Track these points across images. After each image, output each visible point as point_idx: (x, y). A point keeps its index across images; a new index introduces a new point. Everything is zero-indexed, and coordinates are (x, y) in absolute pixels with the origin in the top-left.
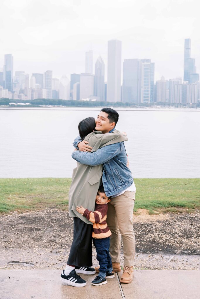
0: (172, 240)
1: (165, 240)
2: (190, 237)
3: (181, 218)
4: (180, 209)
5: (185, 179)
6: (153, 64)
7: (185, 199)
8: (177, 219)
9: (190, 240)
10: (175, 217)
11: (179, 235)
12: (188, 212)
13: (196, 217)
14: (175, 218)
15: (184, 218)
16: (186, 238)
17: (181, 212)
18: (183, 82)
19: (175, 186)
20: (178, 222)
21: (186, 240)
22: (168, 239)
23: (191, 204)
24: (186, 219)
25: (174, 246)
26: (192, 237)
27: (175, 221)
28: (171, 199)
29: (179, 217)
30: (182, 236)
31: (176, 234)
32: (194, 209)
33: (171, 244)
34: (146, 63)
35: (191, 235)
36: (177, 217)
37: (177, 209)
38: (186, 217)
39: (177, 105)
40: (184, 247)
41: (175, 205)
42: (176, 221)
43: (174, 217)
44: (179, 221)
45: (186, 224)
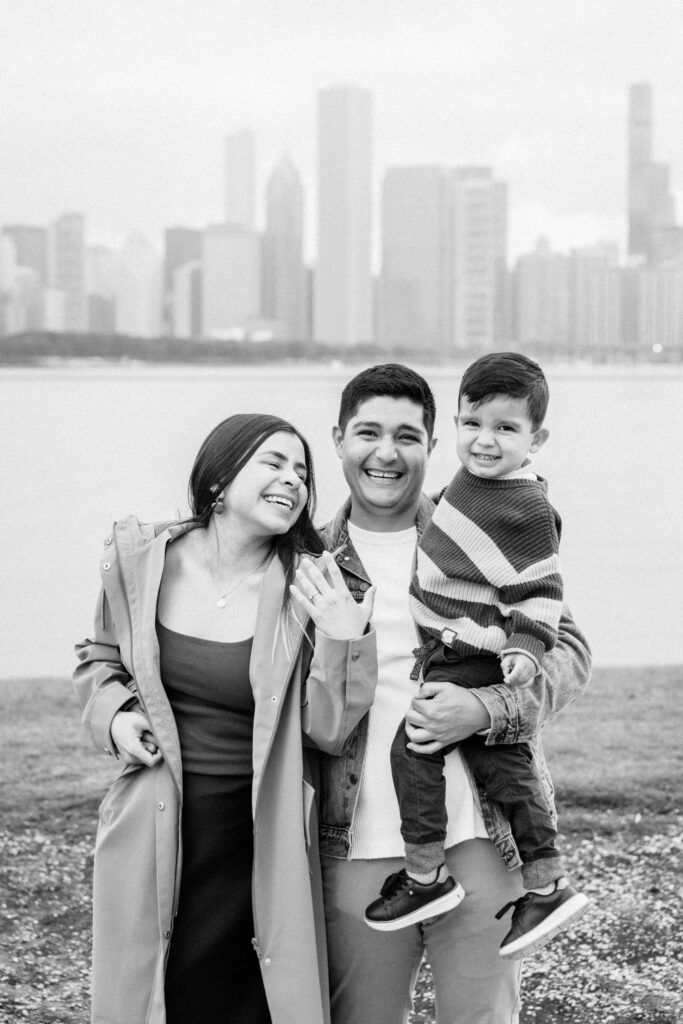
0: (564, 973)
1: (534, 975)
2: (645, 958)
3: (609, 860)
4: (606, 818)
5: (630, 673)
6: (502, 187)
7: (628, 768)
8: (590, 867)
9: (646, 972)
10: (581, 858)
11: (599, 946)
12: (638, 831)
13: (674, 851)
14: (581, 862)
15: (622, 860)
16: (631, 961)
17: (607, 833)
18: (624, 260)
19: (587, 705)
20: (596, 881)
21: (629, 972)
22: (544, 969)
23: (652, 791)
24: (628, 863)
25: (574, 1003)
26: (657, 954)
27: (581, 878)
28: (565, 768)
29: (597, 857)
30: (610, 954)
31: (584, 941)
32: (665, 812)
33: (561, 998)
34: (473, 183)
35: (652, 943)
36: (592, 854)
37: (588, 817)
38: (632, 853)
39: (601, 356)
40: (617, 1010)
41: (580, 798)
42: (586, 874)
43: (575, 858)
44: (598, 876)
45: (629, 890)
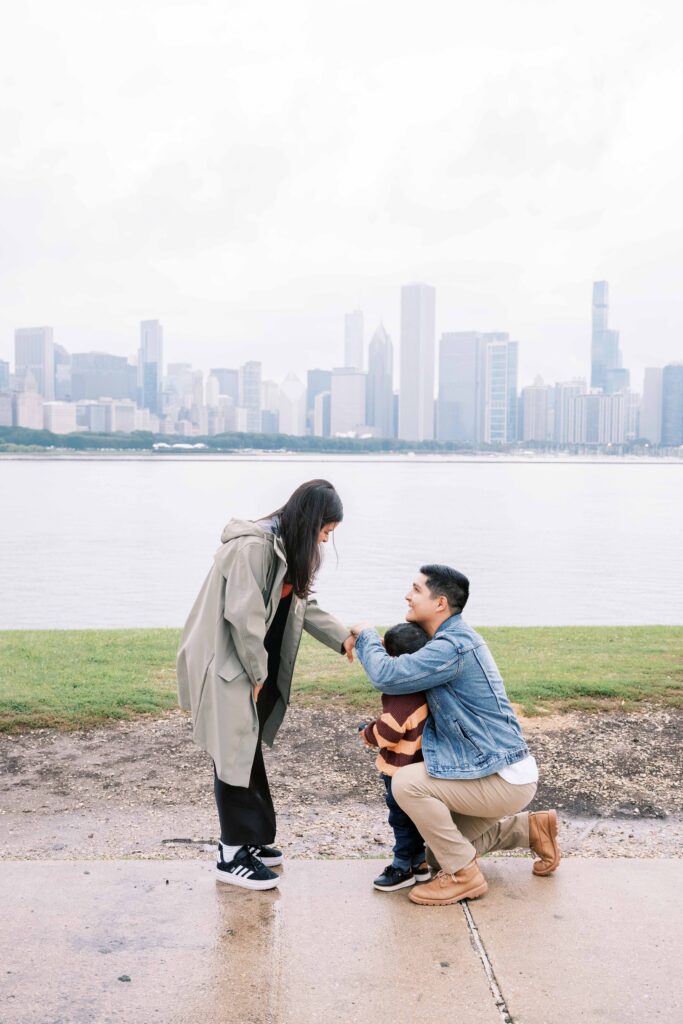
0: (589, 780)
1: (571, 780)
2: (634, 774)
3: (608, 724)
4: (604, 703)
5: (608, 629)
6: (514, 345)
7: (614, 677)
8: (597, 728)
9: (635, 781)
10: (591, 723)
11: (607, 767)
12: (623, 710)
13: (645, 721)
14: (592, 725)
15: (615, 724)
16: (625, 775)
17: (606, 710)
18: (589, 389)
19: (584, 645)
20: (601, 735)
21: (625, 781)
22: (577, 777)
23: (630, 689)
24: (619, 726)
25: (595, 795)
26: (640, 772)
27: (592, 733)
28: (578, 676)
29: (601, 723)
30: (614, 771)
31: (598, 764)
32: (638, 701)
33: (588, 792)
34: (495, 343)
35: (637, 767)
36: (598, 721)
37: (594, 702)
38: (621, 721)
39: (574, 450)
40: (620, 799)
41: (589, 692)
42: (595, 731)
43: (588, 723)
44: (602, 733)
45: (621, 740)
